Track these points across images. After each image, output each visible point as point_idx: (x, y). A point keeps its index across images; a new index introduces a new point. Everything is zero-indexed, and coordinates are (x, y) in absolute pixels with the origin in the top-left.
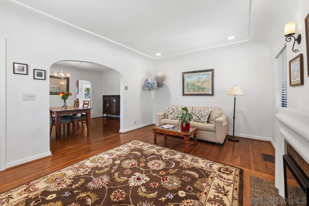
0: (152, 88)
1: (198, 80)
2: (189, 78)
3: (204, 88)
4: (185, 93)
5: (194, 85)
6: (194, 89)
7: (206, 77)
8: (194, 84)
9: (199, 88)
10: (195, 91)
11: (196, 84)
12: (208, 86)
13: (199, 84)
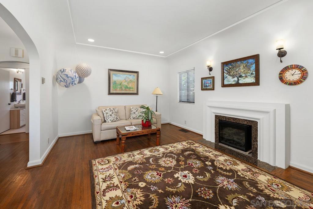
0: (72, 84)
1: (125, 79)
2: (116, 76)
3: (130, 88)
4: (111, 92)
5: (120, 84)
6: (121, 88)
7: (132, 77)
8: (122, 83)
9: (126, 87)
10: (122, 90)
11: (123, 84)
12: (133, 86)
13: (126, 84)
